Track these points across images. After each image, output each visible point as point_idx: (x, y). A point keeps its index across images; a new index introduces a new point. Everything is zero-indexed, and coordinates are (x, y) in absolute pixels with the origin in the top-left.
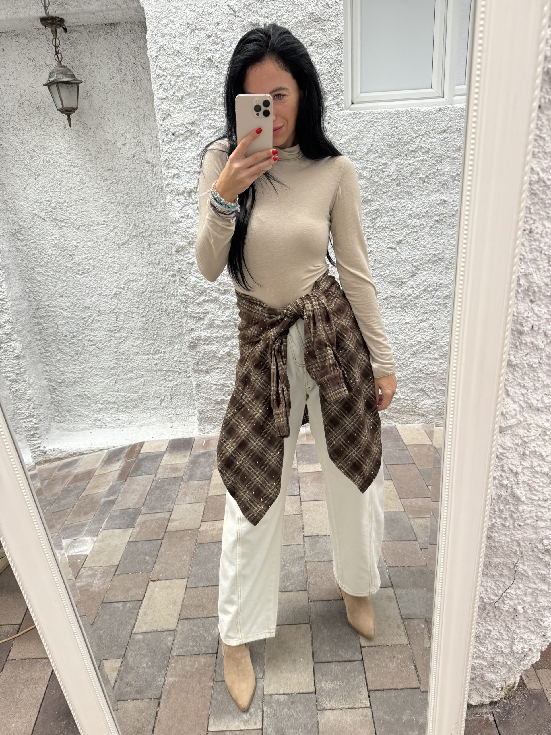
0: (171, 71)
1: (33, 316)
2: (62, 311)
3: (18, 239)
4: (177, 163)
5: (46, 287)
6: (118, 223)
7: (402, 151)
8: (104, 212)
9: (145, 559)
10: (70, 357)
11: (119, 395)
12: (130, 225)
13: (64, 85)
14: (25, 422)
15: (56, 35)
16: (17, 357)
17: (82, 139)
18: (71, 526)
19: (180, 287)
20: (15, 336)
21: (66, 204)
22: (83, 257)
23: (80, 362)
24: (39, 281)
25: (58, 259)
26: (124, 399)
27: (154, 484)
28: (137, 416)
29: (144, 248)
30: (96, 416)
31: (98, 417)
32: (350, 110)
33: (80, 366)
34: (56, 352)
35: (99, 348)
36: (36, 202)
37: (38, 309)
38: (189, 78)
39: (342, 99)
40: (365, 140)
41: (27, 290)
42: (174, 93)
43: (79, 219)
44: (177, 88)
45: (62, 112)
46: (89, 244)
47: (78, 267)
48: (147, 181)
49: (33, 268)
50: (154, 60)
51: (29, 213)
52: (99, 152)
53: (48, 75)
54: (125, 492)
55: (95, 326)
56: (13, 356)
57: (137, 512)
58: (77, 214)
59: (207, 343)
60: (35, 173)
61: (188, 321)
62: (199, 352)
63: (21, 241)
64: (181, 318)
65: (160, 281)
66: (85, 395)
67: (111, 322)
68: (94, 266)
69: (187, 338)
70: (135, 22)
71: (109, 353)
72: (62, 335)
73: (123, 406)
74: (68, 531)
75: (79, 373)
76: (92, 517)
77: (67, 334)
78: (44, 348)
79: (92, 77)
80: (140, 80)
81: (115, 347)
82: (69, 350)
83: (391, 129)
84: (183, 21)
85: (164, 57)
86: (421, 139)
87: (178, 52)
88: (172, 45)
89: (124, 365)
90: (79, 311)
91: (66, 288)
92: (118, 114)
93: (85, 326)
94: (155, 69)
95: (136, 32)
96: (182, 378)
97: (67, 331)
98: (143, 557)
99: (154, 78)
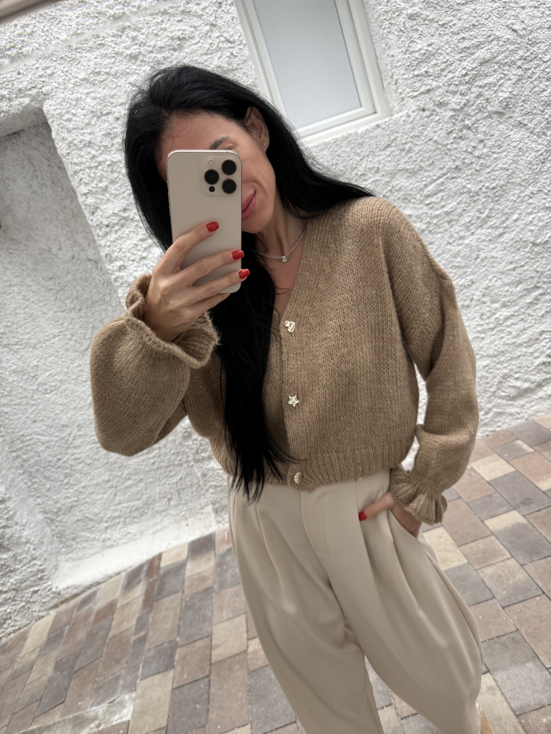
1: (10, 450)
2: (39, 437)
4: (120, 254)
5: (16, 417)
6: (75, 330)
8: (57, 323)
9: (195, 708)
10: (60, 483)
11: (123, 507)
12: (88, 328)
14: (29, 567)
18: (104, 684)
21: (15, 326)
22: (47, 374)
23: (72, 484)
24: (6, 413)
25: (20, 384)
26: (128, 510)
27: (184, 604)
28: (147, 523)
30: (103, 536)
31: (106, 537)
33: (72, 488)
34: (44, 481)
35: (89, 465)
37: (13, 442)
38: (109, 165)
42: (97, 185)
43: (32, 337)
44: (98, 179)
46: (50, 359)
47: (45, 387)
48: (94, 279)
50: (67, 157)
52: (36, 263)
54: (155, 622)
55: (77, 442)
57: (173, 647)
58: (29, 333)
62: (196, 440)
66: (86, 517)
68: (61, 381)
70: (38, 125)
71: (100, 466)
72: (46, 462)
73: (129, 517)
74: (101, 691)
75: (75, 496)
76: (125, 666)
77: (50, 459)
78: (30, 481)
79: (9, 191)
80: (59, 180)
81: (104, 459)
82: (57, 476)
83: (333, 159)
84: (86, 111)
85: (76, 152)
86: (367, 160)
87: (90, 142)
88: (81, 137)
89: (119, 474)
90: (57, 431)
91: (37, 411)
92: (46, 220)
93: (67, 446)
94: (70, 166)
95: (42, 134)
96: (185, 469)
97: (50, 456)
98: (192, 706)
99: (71, 176)
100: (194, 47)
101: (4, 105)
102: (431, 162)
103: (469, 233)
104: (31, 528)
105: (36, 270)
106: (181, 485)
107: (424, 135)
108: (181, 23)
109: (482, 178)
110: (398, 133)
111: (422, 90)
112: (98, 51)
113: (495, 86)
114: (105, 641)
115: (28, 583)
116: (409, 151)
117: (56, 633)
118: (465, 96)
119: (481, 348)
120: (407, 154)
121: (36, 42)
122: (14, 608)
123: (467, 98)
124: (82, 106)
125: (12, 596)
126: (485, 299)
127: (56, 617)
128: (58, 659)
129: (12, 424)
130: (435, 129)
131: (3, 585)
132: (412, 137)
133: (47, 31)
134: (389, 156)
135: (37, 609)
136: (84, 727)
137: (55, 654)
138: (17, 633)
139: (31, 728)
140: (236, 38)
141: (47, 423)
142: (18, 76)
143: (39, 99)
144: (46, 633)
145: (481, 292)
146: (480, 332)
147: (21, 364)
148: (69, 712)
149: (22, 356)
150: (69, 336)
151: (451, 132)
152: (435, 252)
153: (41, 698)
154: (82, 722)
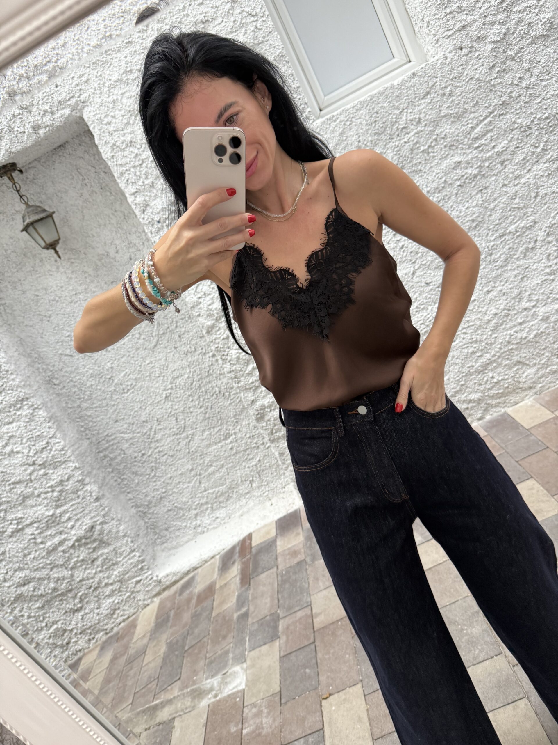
0: (132, 163)
1: (97, 451)
2: (122, 435)
3: (55, 385)
5: (99, 419)
6: (142, 329)
7: (392, 133)
9: (305, 673)
10: (147, 476)
11: (209, 493)
13: (39, 223)
14: (129, 559)
15: (13, 179)
16: (97, 499)
17: (76, 264)
18: (215, 658)
19: (224, 366)
20: (87, 480)
22: (122, 375)
23: (158, 477)
24: (90, 416)
25: (99, 387)
26: (214, 496)
27: (280, 578)
28: (234, 507)
29: (176, 341)
30: (194, 523)
31: (196, 524)
32: (322, 117)
33: (159, 481)
34: (132, 477)
35: (172, 456)
36: (58, 342)
37: (99, 443)
39: (309, 112)
40: (350, 141)
41: (82, 429)
42: (143, 182)
44: (144, 176)
45: (48, 249)
46: (123, 360)
47: (121, 387)
49: (79, 406)
50: (112, 160)
51: (55, 355)
52: (96, 269)
53: (22, 220)
54: (255, 598)
55: (159, 436)
56: (92, 500)
57: (275, 619)
59: (273, 408)
60: (45, 316)
61: (246, 395)
62: (269, 420)
63: (58, 385)
64: (237, 393)
65: (203, 366)
66: (176, 507)
67: (172, 426)
68: (136, 379)
69: (251, 412)
70: (80, 134)
71: (182, 456)
72: (132, 458)
73: (216, 502)
74: (213, 665)
75: (162, 488)
76: (232, 640)
77: (136, 454)
78: (120, 478)
79: (62, 203)
80: (107, 185)
81: (186, 448)
82: (143, 470)
83: (371, 117)
84: (123, 111)
85: (120, 153)
86: (407, 112)
87: (131, 142)
88: (122, 138)
89: (201, 462)
90: (138, 428)
91: (117, 411)
92: (100, 226)
93: (150, 440)
94: (116, 168)
95: (85, 143)
96: (262, 451)
97: (135, 452)
98: (302, 671)
99: (118, 178)
100: (217, 28)
101: (47, 120)
102: (475, 102)
103: (525, 171)
104: (126, 522)
105: (98, 275)
106: (260, 466)
107: (465, 74)
108: (202, 6)
109: (532, 110)
110: (436, 77)
111: (458, 26)
112: (127, 50)
113: (535, 8)
114: (210, 620)
115: (130, 574)
116: (450, 94)
117: (162, 618)
118: (503, 25)
119: (552, 290)
120: (448, 99)
121: (69, 53)
122: (121, 598)
123: (507, 26)
124: (119, 108)
125: (118, 588)
126: (550, 239)
127: (161, 604)
128: (168, 641)
129: (95, 426)
130: (476, 67)
131: (108, 577)
132: (452, 79)
133: (78, 39)
134: (430, 103)
135: (142, 598)
136: (202, 698)
137: (165, 637)
138: (127, 622)
139: (154, 703)
140: (258, 10)
141: (128, 421)
142: (56, 89)
143: (79, 108)
144: (153, 619)
145: (545, 231)
146: (548, 274)
147: (96, 368)
148: (187, 687)
149: (97, 360)
150: (137, 336)
151: (494, 66)
152: (490, 196)
153: (158, 677)
154: (200, 694)
